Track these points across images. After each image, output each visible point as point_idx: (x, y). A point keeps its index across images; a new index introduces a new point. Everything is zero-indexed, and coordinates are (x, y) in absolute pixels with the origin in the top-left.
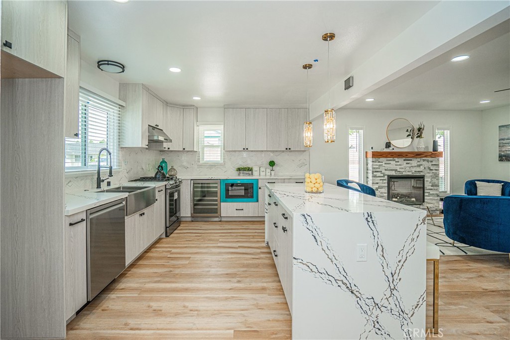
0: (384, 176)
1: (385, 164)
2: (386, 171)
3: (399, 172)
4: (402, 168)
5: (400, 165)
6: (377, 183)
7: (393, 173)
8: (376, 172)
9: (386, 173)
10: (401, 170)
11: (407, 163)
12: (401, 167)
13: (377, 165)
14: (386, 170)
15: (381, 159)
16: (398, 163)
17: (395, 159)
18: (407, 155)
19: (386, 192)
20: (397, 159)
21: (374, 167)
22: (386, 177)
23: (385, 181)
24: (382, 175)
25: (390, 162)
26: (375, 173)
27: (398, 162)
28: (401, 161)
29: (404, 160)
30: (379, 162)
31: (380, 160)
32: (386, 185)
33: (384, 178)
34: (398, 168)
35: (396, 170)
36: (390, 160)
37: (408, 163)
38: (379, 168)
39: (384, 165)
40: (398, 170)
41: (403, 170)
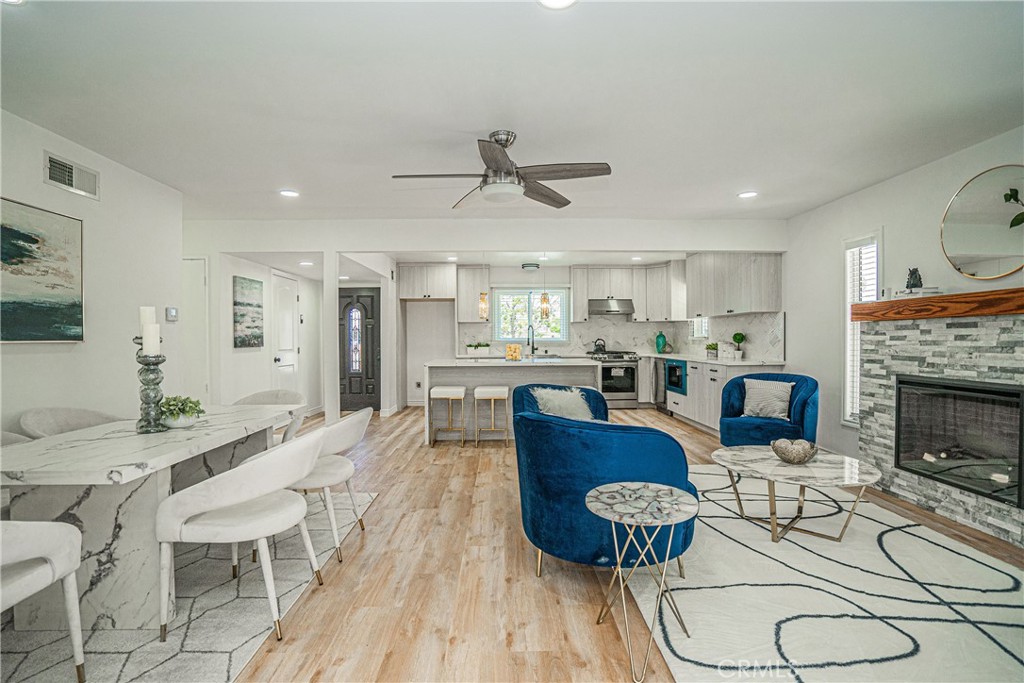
0: (887, 377)
1: (892, 338)
2: (894, 362)
3: (933, 365)
4: (942, 355)
5: (935, 343)
6: (872, 395)
7: (912, 369)
8: (869, 361)
9: (895, 369)
10: (937, 360)
11: (957, 338)
12: (937, 349)
13: (871, 343)
14: (893, 358)
15: (882, 326)
16: (929, 338)
17: (918, 322)
18: (944, 309)
19: (893, 424)
20: (923, 325)
21: (866, 347)
22: (894, 378)
23: (890, 392)
24: (884, 372)
25: (904, 333)
26: (865, 365)
27: (929, 332)
28: (938, 329)
29: (949, 326)
30: (877, 333)
31: (878, 328)
32: (893, 403)
33: (889, 383)
34: (928, 352)
35: (922, 360)
36: (905, 328)
37: (962, 338)
38: (877, 352)
39: (888, 343)
40: (930, 360)
41: (945, 361)
